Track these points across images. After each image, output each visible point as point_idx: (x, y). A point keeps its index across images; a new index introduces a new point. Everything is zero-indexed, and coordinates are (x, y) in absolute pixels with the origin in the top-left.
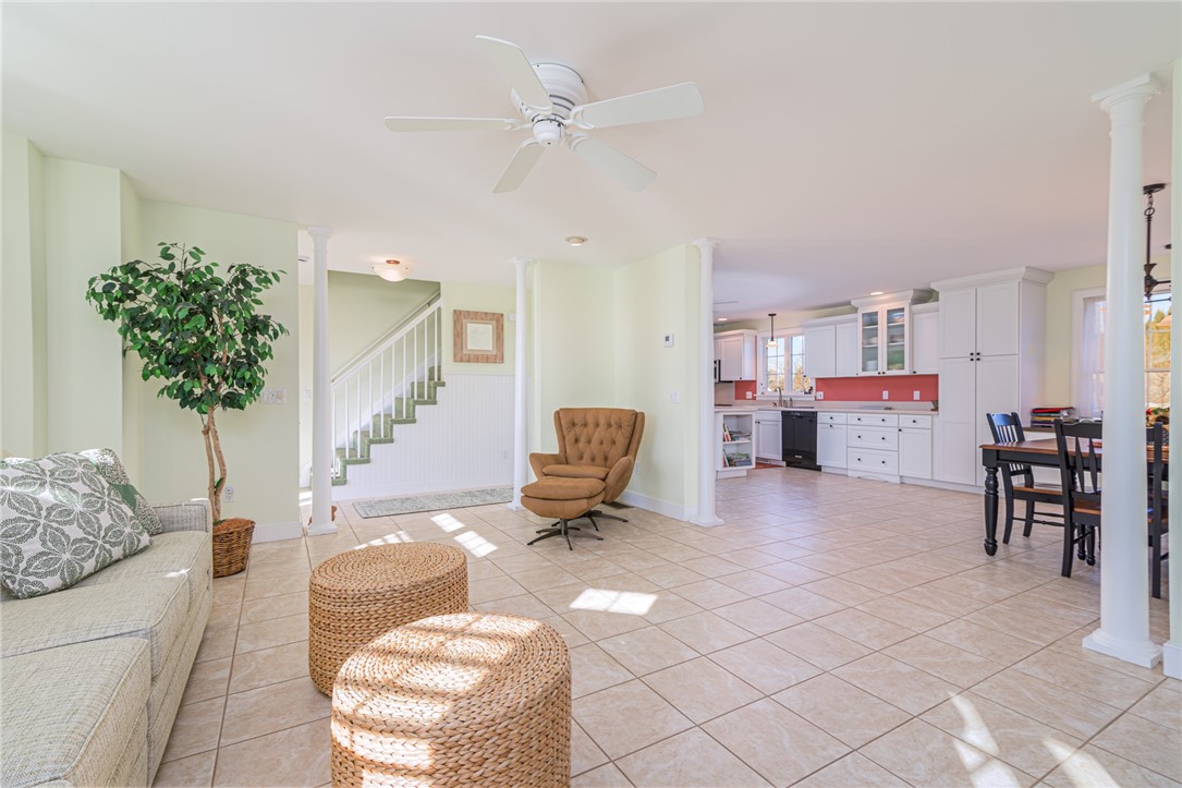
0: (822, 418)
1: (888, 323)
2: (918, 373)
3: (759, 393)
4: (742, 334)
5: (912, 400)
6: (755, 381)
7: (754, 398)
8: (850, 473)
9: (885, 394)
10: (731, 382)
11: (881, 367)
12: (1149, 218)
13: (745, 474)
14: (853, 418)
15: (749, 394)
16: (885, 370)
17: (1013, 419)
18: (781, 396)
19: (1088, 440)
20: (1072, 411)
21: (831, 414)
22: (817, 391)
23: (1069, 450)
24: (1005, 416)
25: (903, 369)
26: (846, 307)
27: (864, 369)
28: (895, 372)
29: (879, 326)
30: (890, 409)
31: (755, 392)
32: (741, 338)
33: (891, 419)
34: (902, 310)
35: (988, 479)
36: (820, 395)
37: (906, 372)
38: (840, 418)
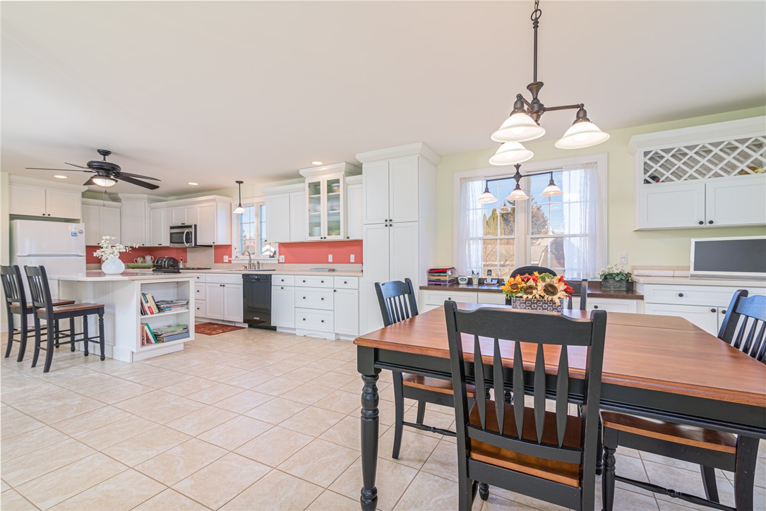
0: (276, 280)
1: (328, 193)
2: (351, 238)
3: (233, 257)
4: (214, 200)
5: (349, 262)
6: (230, 246)
7: (230, 262)
8: (298, 333)
9: (330, 258)
10: (211, 246)
11: (322, 233)
12: (536, 24)
13: (182, 347)
14: (299, 279)
15: (226, 258)
16: (326, 236)
17: (405, 288)
18: (250, 260)
19: (492, 340)
20: (453, 270)
21: (283, 277)
22: (280, 254)
23: (464, 350)
24: (398, 283)
25: (339, 234)
26: (296, 176)
27: (310, 235)
28: (333, 238)
29: (321, 195)
30: (333, 270)
31: (230, 256)
32: (213, 203)
33: (330, 280)
34: (338, 181)
35: (365, 393)
36: (282, 258)
37: (341, 237)
38: (289, 280)
